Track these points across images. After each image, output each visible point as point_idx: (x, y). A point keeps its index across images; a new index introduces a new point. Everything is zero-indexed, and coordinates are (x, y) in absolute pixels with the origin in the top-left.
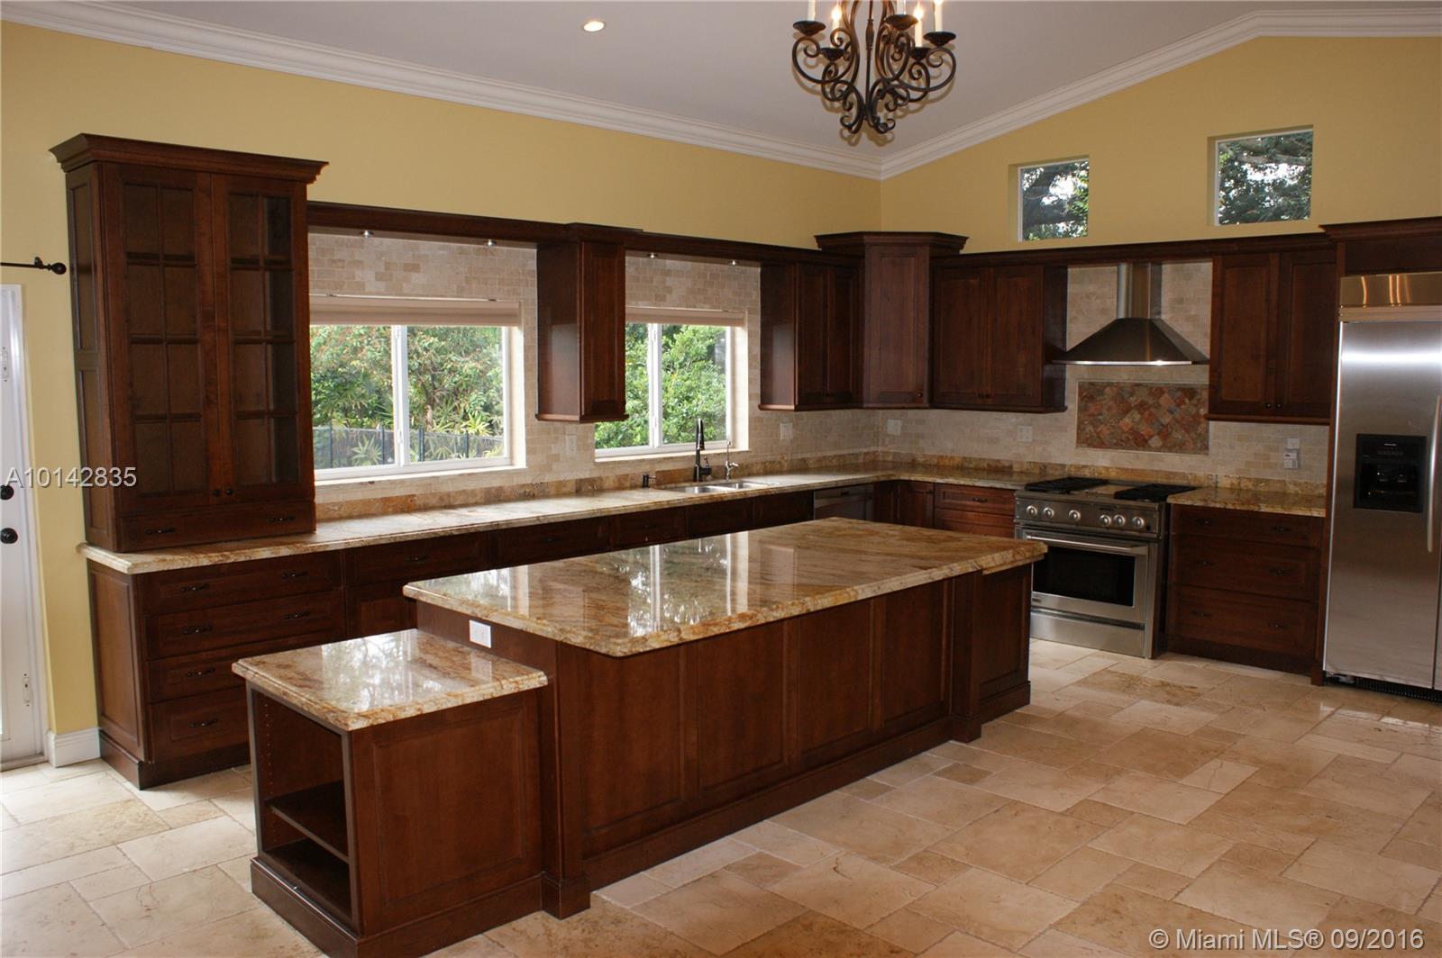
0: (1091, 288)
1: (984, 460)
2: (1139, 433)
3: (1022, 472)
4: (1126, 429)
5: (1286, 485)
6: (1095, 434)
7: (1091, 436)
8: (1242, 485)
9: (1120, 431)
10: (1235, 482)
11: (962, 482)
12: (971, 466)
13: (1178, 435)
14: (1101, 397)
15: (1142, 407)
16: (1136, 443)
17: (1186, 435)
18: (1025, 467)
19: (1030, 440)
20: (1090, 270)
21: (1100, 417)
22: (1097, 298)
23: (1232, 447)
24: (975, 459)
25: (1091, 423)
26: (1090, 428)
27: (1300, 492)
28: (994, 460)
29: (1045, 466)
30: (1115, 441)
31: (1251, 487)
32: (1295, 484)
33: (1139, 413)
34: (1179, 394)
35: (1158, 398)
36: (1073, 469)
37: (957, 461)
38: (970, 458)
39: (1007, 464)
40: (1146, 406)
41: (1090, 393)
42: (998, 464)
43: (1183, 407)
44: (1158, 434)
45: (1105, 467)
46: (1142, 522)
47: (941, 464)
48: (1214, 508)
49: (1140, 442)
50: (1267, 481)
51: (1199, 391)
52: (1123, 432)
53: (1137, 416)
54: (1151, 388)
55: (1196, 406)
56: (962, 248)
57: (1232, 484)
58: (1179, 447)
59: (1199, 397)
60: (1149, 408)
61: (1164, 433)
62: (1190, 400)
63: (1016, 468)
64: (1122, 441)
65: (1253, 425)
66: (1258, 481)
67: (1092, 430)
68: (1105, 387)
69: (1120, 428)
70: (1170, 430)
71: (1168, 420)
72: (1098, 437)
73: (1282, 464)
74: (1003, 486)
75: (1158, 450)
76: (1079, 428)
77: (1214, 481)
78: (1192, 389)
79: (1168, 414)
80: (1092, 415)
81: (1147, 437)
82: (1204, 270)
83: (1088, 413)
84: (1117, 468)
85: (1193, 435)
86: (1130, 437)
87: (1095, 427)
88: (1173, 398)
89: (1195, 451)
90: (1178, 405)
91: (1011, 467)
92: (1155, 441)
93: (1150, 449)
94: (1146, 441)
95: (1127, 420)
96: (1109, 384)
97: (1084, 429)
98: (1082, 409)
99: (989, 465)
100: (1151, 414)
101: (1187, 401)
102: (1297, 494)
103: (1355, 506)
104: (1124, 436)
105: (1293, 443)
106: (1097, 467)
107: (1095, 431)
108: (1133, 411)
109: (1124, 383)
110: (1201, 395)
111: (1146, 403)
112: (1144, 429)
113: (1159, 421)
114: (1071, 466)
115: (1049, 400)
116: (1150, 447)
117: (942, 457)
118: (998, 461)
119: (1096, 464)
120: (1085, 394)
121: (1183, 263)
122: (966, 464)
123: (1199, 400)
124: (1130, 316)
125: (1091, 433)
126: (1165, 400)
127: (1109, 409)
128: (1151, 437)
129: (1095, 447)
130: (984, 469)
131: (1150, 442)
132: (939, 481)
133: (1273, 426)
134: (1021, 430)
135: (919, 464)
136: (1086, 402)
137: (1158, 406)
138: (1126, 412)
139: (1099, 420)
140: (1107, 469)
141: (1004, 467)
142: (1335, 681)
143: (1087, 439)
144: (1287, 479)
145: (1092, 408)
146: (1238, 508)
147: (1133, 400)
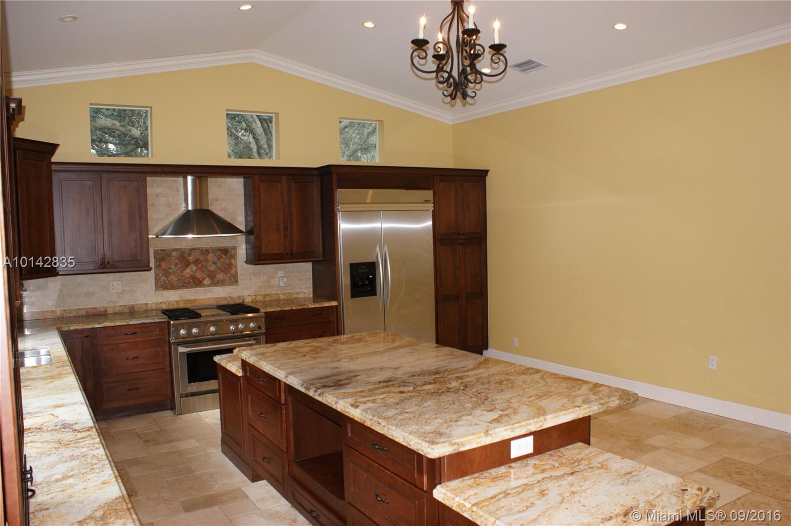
0: (159, 190)
1: (83, 309)
2: (196, 278)
3: (114, 313)
4: (187, 276)
5: (279, 295)
6: (167, 282)
7: (165, 283)
8: (258, 299)
9: (184, 278)
10: (254, 298)
13: (220, 276)
14: (170, 258)
15: (197, 262)
16: (195, 284)
17: (225, 276)
18: (117, 311)
19: (120, 291)
20: (158, 179)
21: (170, 270)
22: (164, 196)
23: (250, 279)
24: (74, 310)
25: (164, 275)
26: (164, 278)
27: (286, 298)
28: (91, 308)
29: (133, 307)
30: (181, 284)
31: (262, 299)
32: (284, 294)
33: (196, 265)
34: (219, 252)
35: (207, 255)
36: (154, 305)
38: (71, 310)
39: (102, 310)
40: (200, 261)
41: (162, 256)
42: (95, 311)
43: (221, 260)
44: (209, 276)
48: (287, 310)
49: (197, 283)
50: (269, 295)
51: (230, 250)
52: (186, 278)
53: (194, 268)
54: (202, 250)
55: (229, 258)
57: (252, 299)
58: (222, 283)
59: (230, 253)
60: (201, 262)
61: (212, 276)
62: (225, 256)
63: (110, 311)
64: (186, 283)
65: (261, 266)
66: (265, 296)
67: (165, 279)
68: (172, 252)
69: (184, 276)
70: (215, 274)
71: (213, 268)
72: (171, 283)
75: (209, 286)
76: (156, 278)
77: (242, 299)
78: (226, 249)
79: (213, 265)
80: (164, 270)
81: (201, 280)
83: (162, 269)
84: (184, 300)
85: (229, 275)
86: (191, 281)
87: (167, 277)
88: (215, 255)
89: (231, 284)
90: (219, 259)
91: (106, 311)
92: (207, 281)
93: (204, 286)
94: (201, 282)
95: (188, 270)
96: (175, 250)
97: (160, 279)
98: (158, 266)
100: (203, 266)
101: (224, 256)
102: (284, 299)
103: (352, 297)
104: (186, 281)
105: (281, 273)
106: (171, 302)
107: (167, 279)
108: (192, 265)
109: (184, 248)
110: (231, 252)
111: (199, 259)
112: (199, 275)
113: (207, 269)
114: (152, 303)
116: (203, 285)
118: (95, 308)
119: (170, 300)
120: (158, 257)
121: (217, 178)
123: (230, 255)
124: (195, 209)
125: (165, 281)
126: (210, 256)
127: (176, 265)
128: (204, 279)
129: (168, 289)
130: (83, 316)
131: (203, 282)
133: (271, 265)
136: (159, 262)
137: (207, 261)
138: (187, 265)
139: (170, 272)
140: (177, 302)
141: (100, 312)
143: (162, 285)
144: (279, 292)
145: (164, 265)
146: (298, 308)
147: (191, 259)
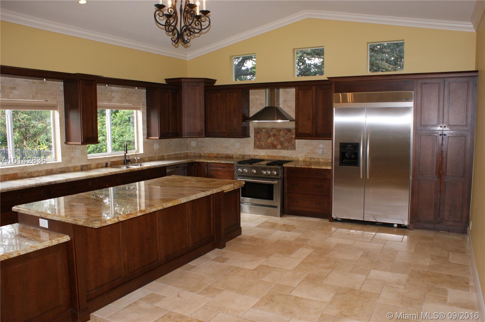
0: (257, 97)
1: (224, 154)
2: (274, 144)
3: (236, 158)
4: (269, 143)
6: (259, 145)
7: (258, 145)
8: (306, 160)
9: (267, 143)
10: (304, 159)
11: (217, 162)
12: (220, 156)
13: (286, 144)
14: (261, 133)
15: (274, 135)
16: (273, 147)
17: (289, 144)
18: (237, 156)
19: (239, 147)
20: (257, 91)
21: (261, 139)
22: (260, 100)
23: (303, 148)
24: (221, 154)
25: (259, 141)
26: (258, 143)
28: (227, 154)
29: (244, 156)
30: (266, 147)
31: (309, 160)
32: (322, 159)
33: (274, 137)
34: (286, 131)
35: (280, 132)
36: (253, 156)
37: (215, 155)
38: (219, 154)
39: (231, 155)
40: (276, 135)
41: (258, 131)
42: (228, 156)
43: (287, 135)
44: (280, 144)
45: (263, 155)
46: (275, 173)
47: (210, 156)
48: (298, 168)
49: (274, 147)
50: (314, 158)
51: (292, 130)
53: (273, 138)
54: (277, 129)
55: (291, 135)
56: (215, 83)
57: (303, 160)
58: (286, 148)
59: (292, 132)
60: (276, 136)
61: (282, 144)
62: (289, 133)
63: (234, 156)
64: (268, 146)
65: (309, 140)
66: (311, 158)
67: (259, 143)
68: (262, 129)
69: (267, 142)
70: (283, 142)
71: (283, 140)
72: (261, 146)
73: (318, 153)
74: (230, 163)
75: (280, 149)
76: (254, 142)
77: (298, 159)
78: (290, 129)
79: (283, 137)
80: (258, 138)
82: (292, 91)
83: (257, 138)
84: (267, 156)
85: (290, 144)
86: (271, 145)
87: (259, 142)
88: (284, 132)
89: (292, 149)
90: (286, 135)
91: (233, 156)
92: (279, 146)
93: (277, 149)
94: (276, 146)
95: (270, 140)
96: (264, 128)
97: (256, 143)
98: (255, 137)
99: (225, 156)
100: (277, 138)
101: (288, 133)
102: (323, 162)
103: (340, 165)
104: (269, 145)
105: (321, 146)
106: (261, 155)
108: (272, 137)
109: (268, 128)
110: (292, 131)
111: (276, 134)
112: (275, 143)
113: (280, 140)
115: (244, 134)
117: (210, 153)
118: (229, 154)
119: (260, 154)
120: (256, 131)
121: (286, 89)
122: (218, 156)
123: (292, 133)
124: (270, 106)
126: (281, 133)
127: (264, 136)
128: (277, 145)
129: (260, 149)
130: (224, 157)
131: (277, 147)
132: (209, 161)
133: (315, 140)
134: (236, 144)
135: (203, 156)
136: (257, 134)
137: (279, 135)
138: (270, 137)
139: (261, 140)
140: (264, 156)
141: (230, 156)
142: (336, 220)
143: (257, 146)
144: (320, 158)
145: (258, 136)
146: (305, 167)
147: (272, 133)
